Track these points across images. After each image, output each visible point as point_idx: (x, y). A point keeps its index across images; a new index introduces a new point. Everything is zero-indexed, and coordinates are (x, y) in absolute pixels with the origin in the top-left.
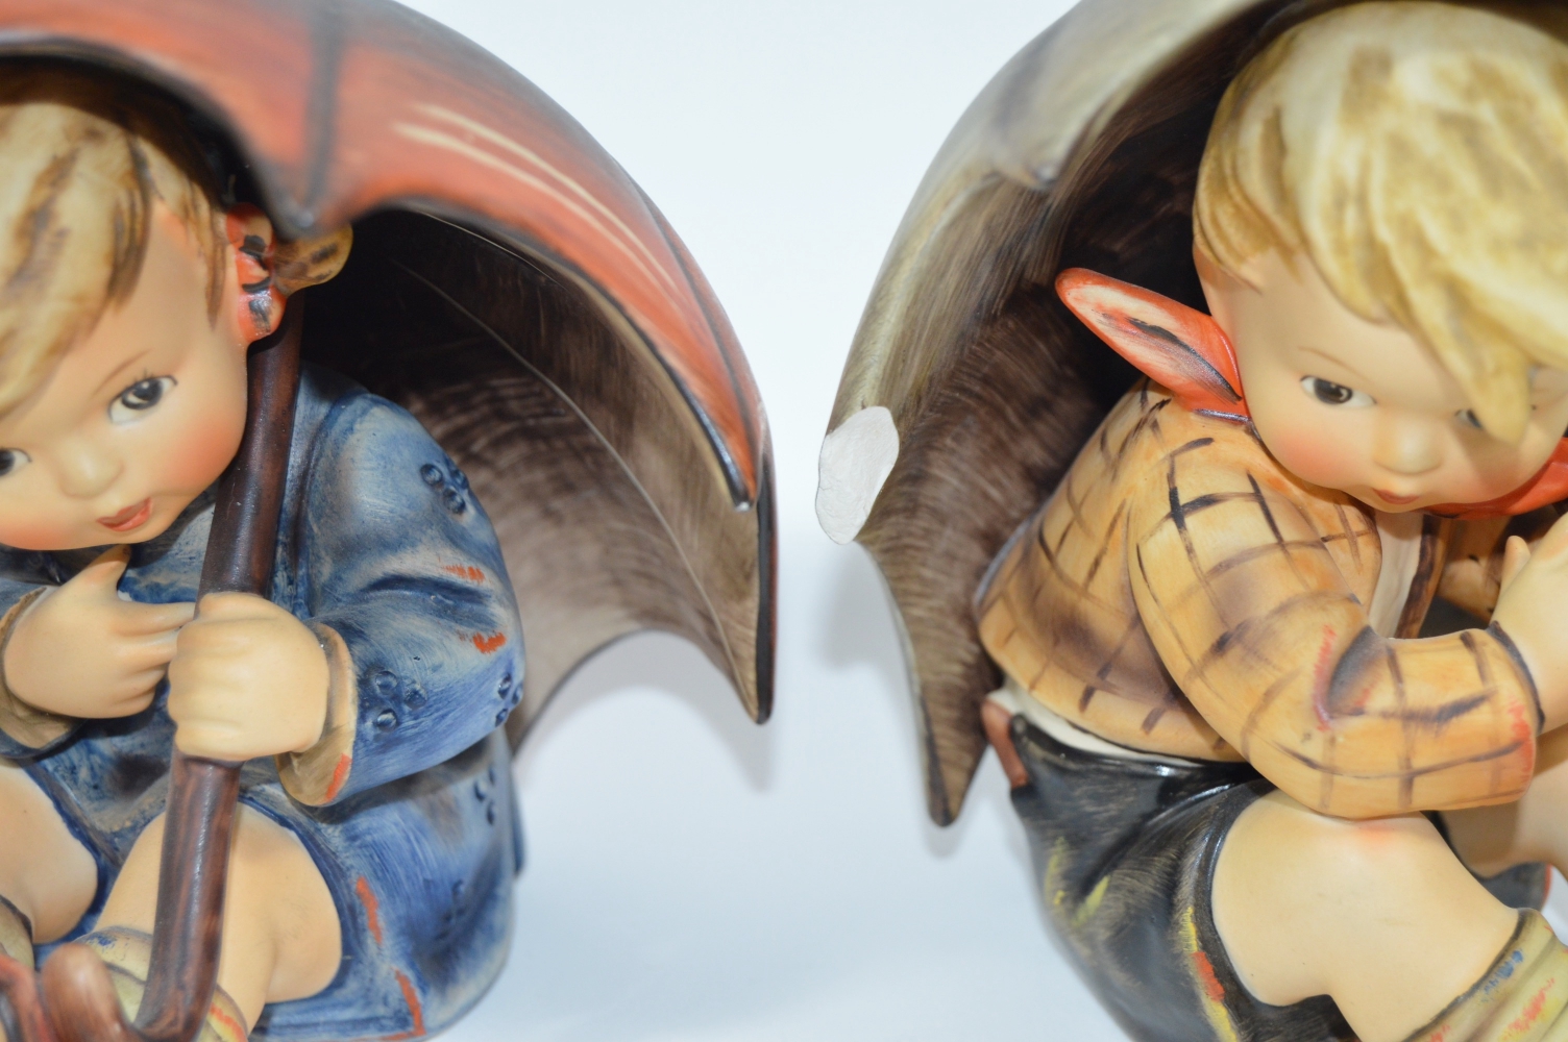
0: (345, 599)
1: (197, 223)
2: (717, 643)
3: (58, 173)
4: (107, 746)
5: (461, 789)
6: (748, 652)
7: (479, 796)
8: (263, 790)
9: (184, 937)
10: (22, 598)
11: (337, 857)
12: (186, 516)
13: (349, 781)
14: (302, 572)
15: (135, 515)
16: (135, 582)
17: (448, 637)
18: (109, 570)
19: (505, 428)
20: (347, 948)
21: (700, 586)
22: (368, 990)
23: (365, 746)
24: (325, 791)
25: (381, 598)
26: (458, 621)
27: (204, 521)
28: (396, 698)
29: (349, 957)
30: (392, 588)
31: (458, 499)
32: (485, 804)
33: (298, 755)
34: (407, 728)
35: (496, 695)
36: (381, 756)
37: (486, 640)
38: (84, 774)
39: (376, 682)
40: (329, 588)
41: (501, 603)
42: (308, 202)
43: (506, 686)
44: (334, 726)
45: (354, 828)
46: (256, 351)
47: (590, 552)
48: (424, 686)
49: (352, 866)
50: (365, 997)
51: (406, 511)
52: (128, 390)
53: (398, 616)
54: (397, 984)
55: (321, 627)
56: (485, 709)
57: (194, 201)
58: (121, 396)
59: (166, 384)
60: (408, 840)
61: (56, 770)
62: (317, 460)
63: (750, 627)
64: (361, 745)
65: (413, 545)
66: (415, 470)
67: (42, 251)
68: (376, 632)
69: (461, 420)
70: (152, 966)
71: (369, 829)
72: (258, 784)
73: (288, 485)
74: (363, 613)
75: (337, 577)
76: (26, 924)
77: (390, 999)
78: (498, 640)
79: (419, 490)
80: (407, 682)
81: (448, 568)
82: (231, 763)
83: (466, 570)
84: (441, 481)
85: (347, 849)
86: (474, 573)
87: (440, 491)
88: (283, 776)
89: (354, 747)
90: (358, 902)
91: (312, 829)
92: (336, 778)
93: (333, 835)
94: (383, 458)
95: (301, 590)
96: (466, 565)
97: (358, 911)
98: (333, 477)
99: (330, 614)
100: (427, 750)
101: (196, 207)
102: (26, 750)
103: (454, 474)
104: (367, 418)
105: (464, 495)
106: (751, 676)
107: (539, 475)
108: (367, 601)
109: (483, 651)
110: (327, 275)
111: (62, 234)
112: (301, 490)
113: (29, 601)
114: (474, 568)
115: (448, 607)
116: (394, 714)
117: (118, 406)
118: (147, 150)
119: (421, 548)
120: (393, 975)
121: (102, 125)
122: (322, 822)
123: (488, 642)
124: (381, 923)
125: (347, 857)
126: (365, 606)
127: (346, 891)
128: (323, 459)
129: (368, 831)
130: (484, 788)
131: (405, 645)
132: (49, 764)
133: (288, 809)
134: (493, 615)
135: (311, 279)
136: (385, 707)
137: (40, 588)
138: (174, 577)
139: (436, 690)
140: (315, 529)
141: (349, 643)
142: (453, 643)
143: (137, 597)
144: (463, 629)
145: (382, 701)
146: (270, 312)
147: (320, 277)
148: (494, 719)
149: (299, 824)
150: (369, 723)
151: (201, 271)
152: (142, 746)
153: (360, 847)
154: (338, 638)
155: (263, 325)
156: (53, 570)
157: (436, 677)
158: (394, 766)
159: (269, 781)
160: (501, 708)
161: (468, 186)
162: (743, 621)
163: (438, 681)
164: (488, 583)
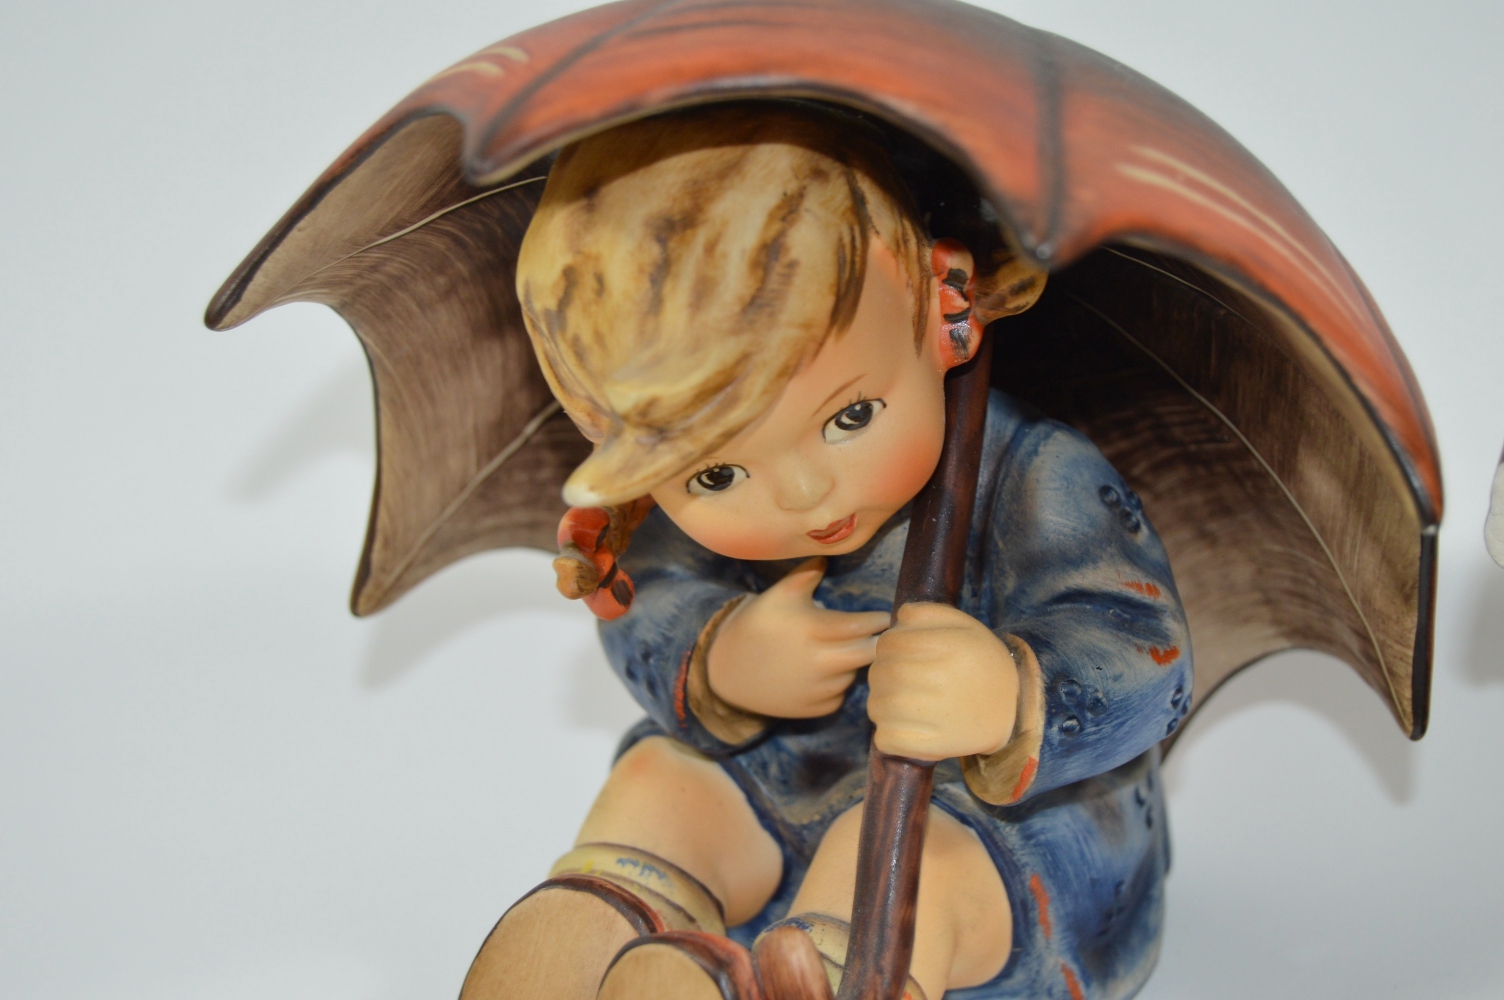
0: (1029, 611)
1: (907, 256)
2: (1373, 660)
3: (789, 209)
4: (793, 744)
5: (1124, 794)
6: (1405, 670)
7: (1140, 801)
8: (946, 790)
9: (883, 925)
10: (726, 604)
11: (1013, 854)
12: (883, 531)
13: (1035, 782)
14: (985, 585)
15: (841, 529)
16: (829, 591)
17: (1127, 649)
18: (808, 578)
19: (1166, 453)
20: (1017, 941)
21: (1357, 606)
22: (1034, 981)
23: (1050, 750)
24: (1012, 791)
25: (1061, 610)
26: (1136, 634)
27: (900, 535)
28: (1081, 705)
29: (1018, 950)
30: (1073, 602)
31: (1134, 519)
32: (1145, 809)
33: (985, 757)
34: (1089, 734)
35: (1169, 705)
36: (1065, 760)
37: (1162, 653)
38: (774, 770)
39: (1062, 691)
40: (1012, 602)
41: (1174, 617)
42: (1045, 238)
43: (1178, 697)
44: (1023, 730)
45: (1029, 827)
46: (953, 378)
47: (1242, 573)
48: (1106, 694)
49: (1027, 864)
50: (1031, 987)
51: (1087, 529)
52: (842, 411)
53: (1080, 628)
54: (1061, 977)
55: (1010, 637)
56: (1158, 718)
57: (904, 234)
58: (836, 418)
59: (876, 406)
60: (1078, 841)
61: (749, 765)
62: (1004, 480)
63: (1408, 647)
64: (1047, 748)
65: (1094, 562)
66: (1094, 491)
67: (774, 282)
68: (1061, 642)
69: (1123, 445)
70: (850, 951)
71: (1043, 829)
72: (942, 783)
73: (977, 502)
74: (1047, 624)
75: (1021, 591)
76: (719, 907)
77: (1055, 991)
78: (1172, 653)
79: (1096, 509)
80: (1090, 690)
81: (1127, 584)
82: (927, 762)
83: (1144, 586)
84: (1118, 503)
85: (1023, 847)
86: (1151, 590)
87: (1118, 511)
88: (968, 777)
89: (1041, 750)
90: (1030, 897)
91: (991, 828)
92: (1023, 780)
93: (1010, 834)
94: (1066, 478)
95: (984, 602)
96: (1144, 581)
97: (1030, 906)
98: (1020, 495)
99: (1015, 625)
100: (1105, 756)
101: (906, 242)
102: (724, 746)
103: (1129, 495)
104: (1051, 441)
105: (1138, 516)
106: (1408, 693)
107: (1197, 498)
108: (1050, 614)
109: (1159, 663)
110: (1024, 306)
111: (792, 265)
112: (988, 507)
113: (732, 607)
114: (1151, 584)
115: (1126, 620)
116: (1078, 721)
117: (832, 425)
118: (866, 186)
119: (1101, 564)
120: (1059, 968)
121: (826, 163)
122: (1003, 819)
123: (1164, 656)
124: (1051, 917)
125: (1023, 855)
126: (1048, 618)
127: (1019, 887)
128: (1009, 480)
129: (1042, 831)
130: (1144, 793)
131: (1088, 655)
132: (743, 760)
133: (969, 805)
134: (1167, 629)
135: (1010, 310)
136: (1070, 714)
137: (740, 596)
138: (866, 587)
139: (1116, 699)
140: (1001, 544)
141: (1038, 653)
142: (1132, 655)
143: (830, 605)
144: (1140, 642)
145: (1067, 708)
146: (969, 341)
147: (1018, 308)
148: (1165, 728)
149: (979, 822)
150: (1055, 729)
151: (910, 301)
152: (828, 745)
153: (1035, 846)
154: (1027, 648)
155: (962, 352)
156: (750, 579)
157: (1117, 686)
158: (1075, 769)
159: (952, 781)
160: (1172, 717)
161: (1182, 222)
162: (1401, 641)
163: (1119, 690)
164: (1163, 599)
